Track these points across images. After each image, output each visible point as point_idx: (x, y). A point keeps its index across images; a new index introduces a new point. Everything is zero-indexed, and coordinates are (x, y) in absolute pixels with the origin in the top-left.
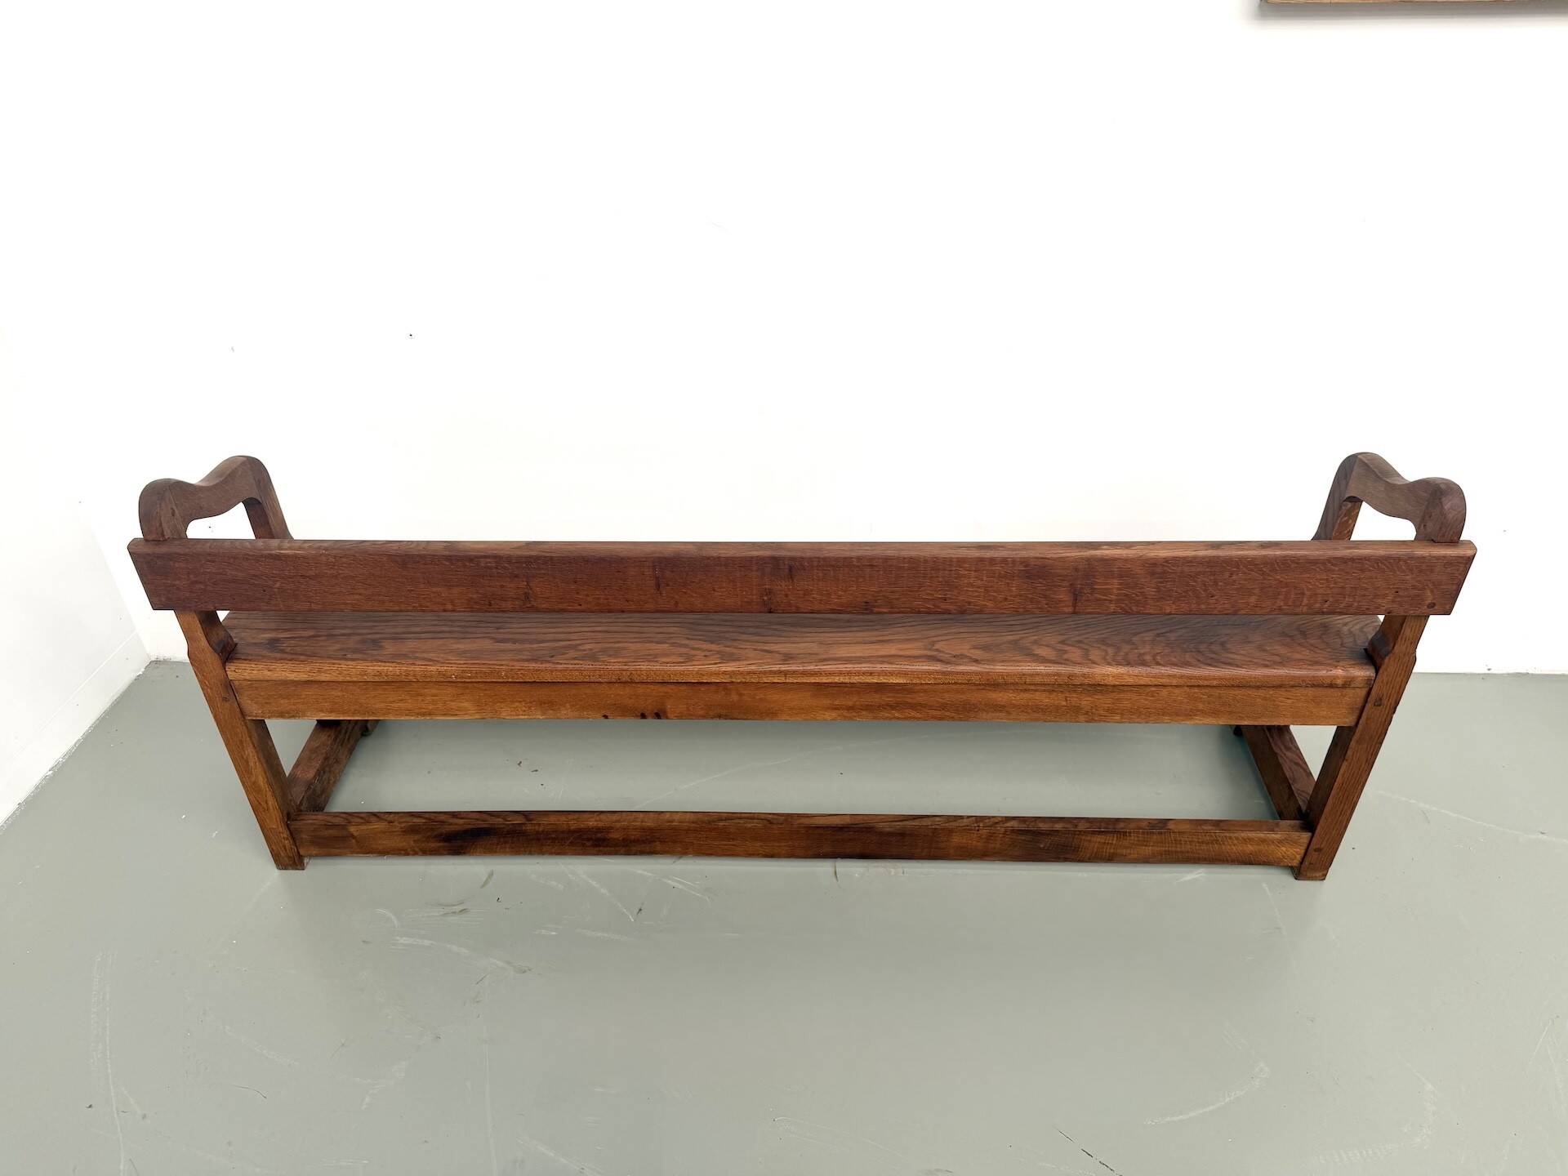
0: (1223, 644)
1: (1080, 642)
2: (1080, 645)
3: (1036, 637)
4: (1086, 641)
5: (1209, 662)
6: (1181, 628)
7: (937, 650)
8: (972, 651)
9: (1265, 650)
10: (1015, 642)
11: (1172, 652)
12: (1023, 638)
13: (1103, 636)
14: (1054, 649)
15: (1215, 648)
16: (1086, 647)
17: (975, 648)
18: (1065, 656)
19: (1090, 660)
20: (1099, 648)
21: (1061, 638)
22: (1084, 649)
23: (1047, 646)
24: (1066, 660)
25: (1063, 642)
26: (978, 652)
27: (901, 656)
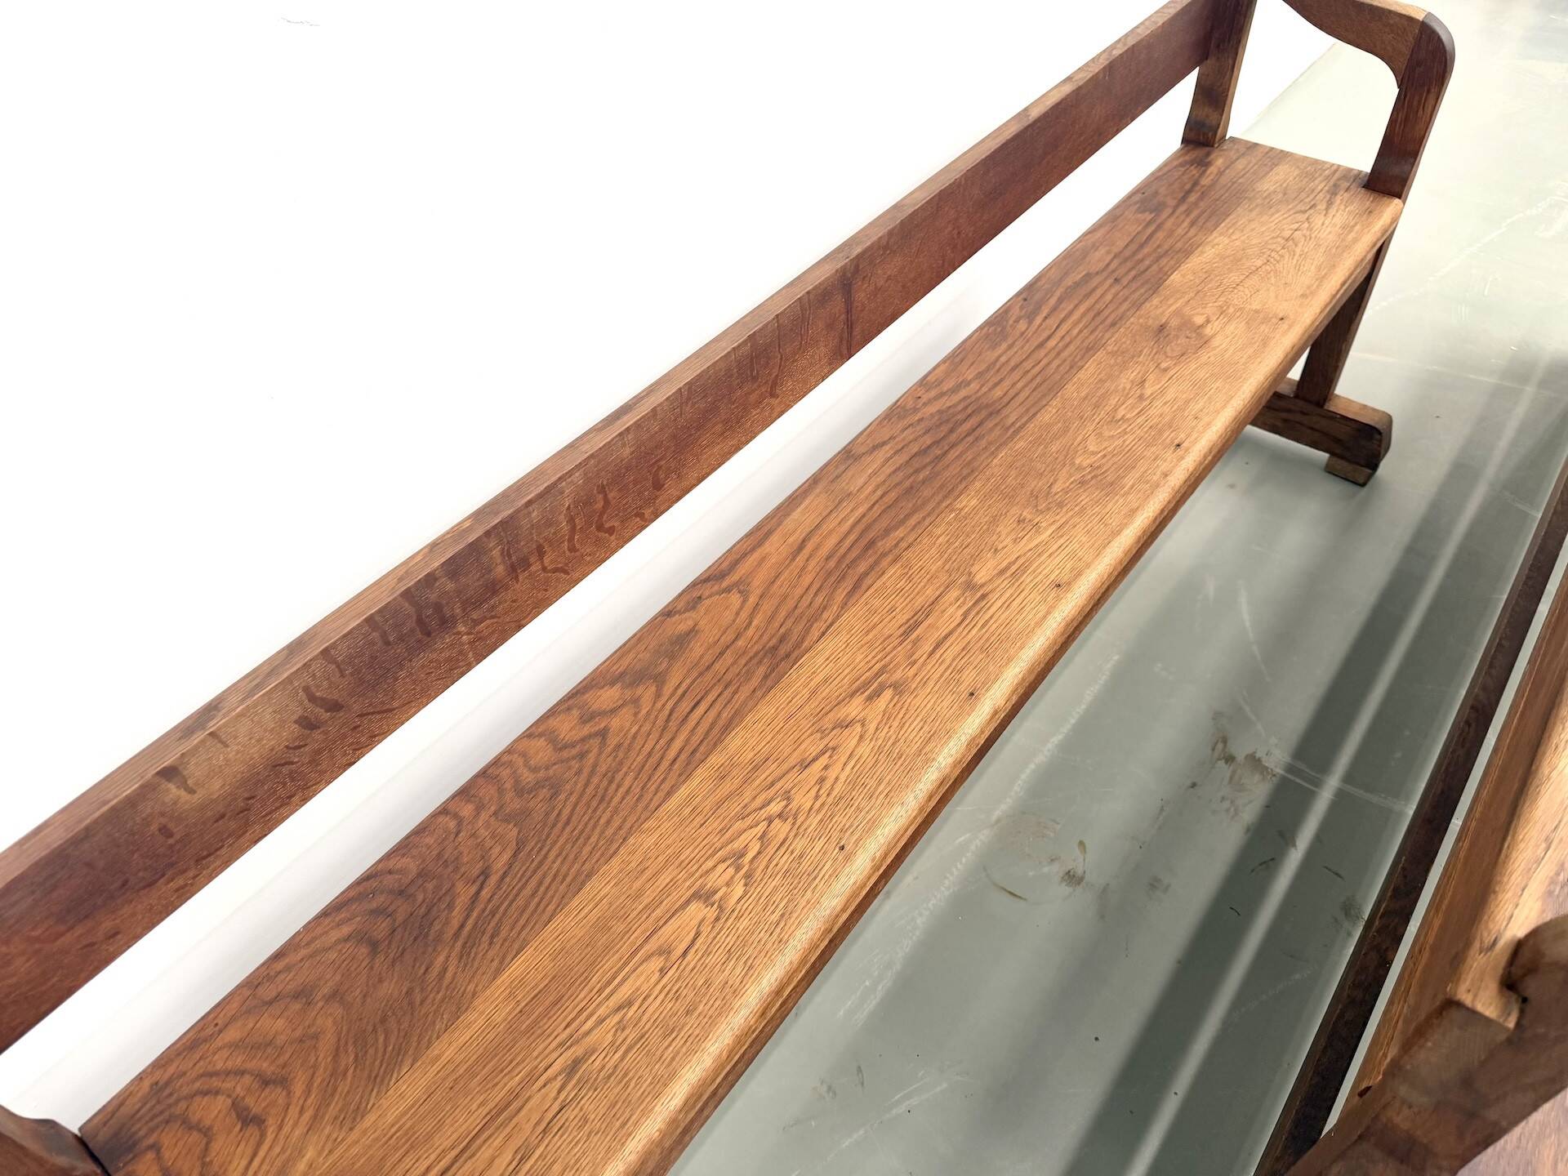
0: (374, 946)
1: (582, 756)
2: (574, 752)
3: (644, 712)
4: (575, 764)
5: (374, 883)
6: (462, 926)
7: (728, 590)
8: (690, 623)
9: (296, 996)
10: (660, 680)
11: (439, 856)
12: (658, 695)
13: (562, 797)
14: (603, 714)
15: (381, 928)
16: (565, 754)
17: (693, 631)
18: (575, 713)
19: (540, 735)
20: (547, 768)
21: (612, 742)
22: (565, 747)
23: (614, 711)
24: (569, 709)
25: (603, 734)
26: (683, 627)
27: (753, 550)
